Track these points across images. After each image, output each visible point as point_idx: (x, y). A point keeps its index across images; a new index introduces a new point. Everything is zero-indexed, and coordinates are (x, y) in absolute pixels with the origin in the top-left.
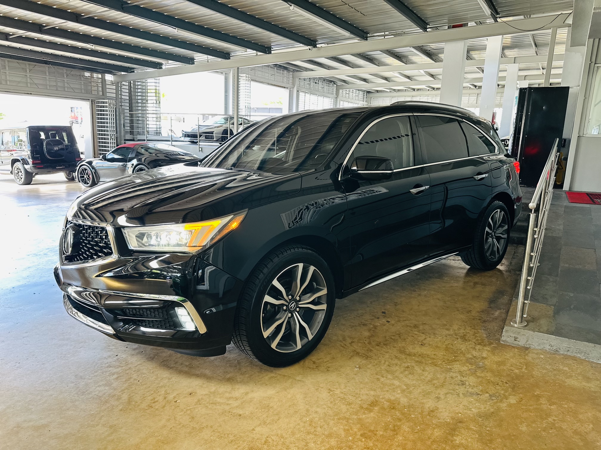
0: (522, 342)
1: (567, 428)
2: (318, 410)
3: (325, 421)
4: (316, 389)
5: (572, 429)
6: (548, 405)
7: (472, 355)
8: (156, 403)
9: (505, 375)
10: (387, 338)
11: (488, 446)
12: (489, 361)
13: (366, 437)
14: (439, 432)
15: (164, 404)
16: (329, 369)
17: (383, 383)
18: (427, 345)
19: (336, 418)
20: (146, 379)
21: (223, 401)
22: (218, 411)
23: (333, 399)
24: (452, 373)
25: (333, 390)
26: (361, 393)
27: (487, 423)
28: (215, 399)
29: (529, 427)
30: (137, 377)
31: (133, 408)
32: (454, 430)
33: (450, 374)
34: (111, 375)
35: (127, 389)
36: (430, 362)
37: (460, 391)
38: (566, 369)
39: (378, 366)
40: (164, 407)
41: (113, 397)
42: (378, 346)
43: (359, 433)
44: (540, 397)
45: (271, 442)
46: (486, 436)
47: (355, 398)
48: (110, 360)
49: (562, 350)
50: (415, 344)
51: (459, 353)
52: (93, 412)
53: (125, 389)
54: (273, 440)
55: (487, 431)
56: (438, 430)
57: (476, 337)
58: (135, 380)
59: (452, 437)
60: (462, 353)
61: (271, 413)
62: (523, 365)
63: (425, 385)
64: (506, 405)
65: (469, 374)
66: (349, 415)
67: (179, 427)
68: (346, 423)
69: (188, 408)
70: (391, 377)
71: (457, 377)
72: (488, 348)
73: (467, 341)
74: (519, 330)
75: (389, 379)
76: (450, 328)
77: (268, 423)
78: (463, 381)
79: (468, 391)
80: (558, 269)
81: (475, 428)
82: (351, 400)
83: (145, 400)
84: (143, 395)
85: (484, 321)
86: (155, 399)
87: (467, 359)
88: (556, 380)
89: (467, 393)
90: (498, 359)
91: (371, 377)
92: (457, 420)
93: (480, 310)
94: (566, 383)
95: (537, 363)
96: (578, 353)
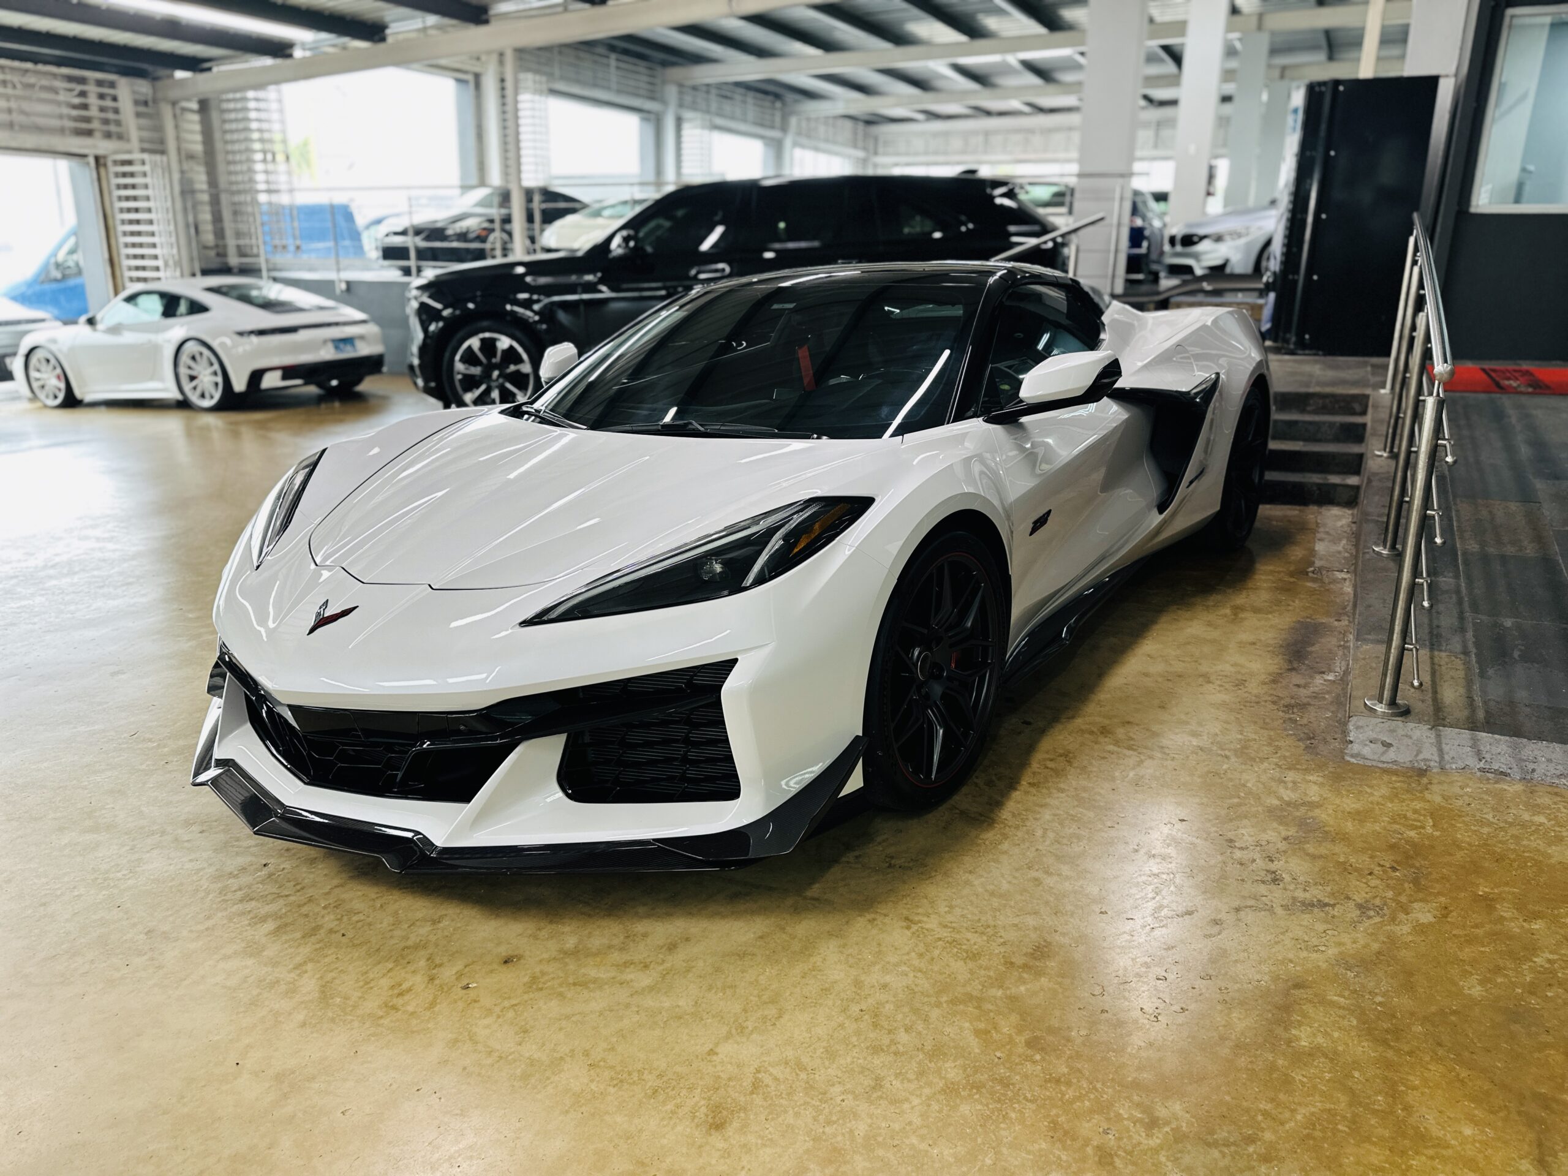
0: (1404, 755)
2: (888, 978)
3: (916, 1011)
4: (869, 921)
6: (1521, 920)
7: (1280, 798)
8: (406, 998)
9: (1384, 846)
10: (1035, 765)
11: (1390, 1047)
12: (1331, 812)
13: (1043, 1049)
14: (1246, 1017)
15: (431, 998)
16: (893, 862)
17: (1055, 891)
19: (944, 999)
20: (366, 928)
21: (609, 975)
22: (598, 1004)
23: (922, 945)
25: (916, 918)
26: (1000, 923)
27: (1372, 984)
28: (583, 970)
29: (1489, 985)
31: (338, 1015)
32: (1286, 1009)
34: (256, 924)
35: (311, 960)
37: (1274, 899)
38: (1541, 819)
39: (1027, 844)
40: (433, 1004)
41: (272, 987)
43: (1021, 1039)
44: (1492, 900)
45: (770, 1083)
46: (1380, 1019)
47: (985, 938)
48: (245, 879)
49: (1515, 768)
51: (1243, 794)
52: (218, 1037)
53: (305, 962)
54: (776, 1079)
55: (1380, 1004)
56: (1240, 1013)
57: (1278, 748)
58: (331, 931)
59: (1286, 1029)
60: (1250, 793)
61: (752, 998)
62: (1425, 816)
64: (1409, 931)
65: (1285, 851)
66: (981, 987)
67: (489, 1061)
68: (976, 1012)
69: (506, 1003)
71: (1254, 861)
72: (1318, 776)
73: (1255, 761)
74: (1389, 724)
75: (1067, 878)
76: (1201, 729)
77: (750, 1028)
78: (1274, 872)
79: (1294, 898)
80: (1456, 560)
81: (1342, 999)
82: (975, 944)
83: (371, 988)
84: (362, 975)
85: (1286, 707)
86: (400, 985)
87: (1269, 811)
88: (1524, 852)
89: (1294, 904)
90: (1354, 805)
91: (1017, 875)
92: (1288, 980)
93: (1269, 678)
94: (1552, 857)
95: (1458, 810)
96: (1562, 775)
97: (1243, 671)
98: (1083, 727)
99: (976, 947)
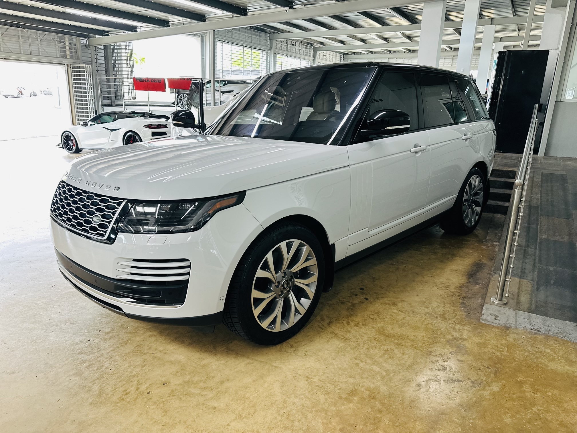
0: (502, 321)
1: (552, 419)
2: (296, 400)
3: (303, 414)
4: (294, 377)
5: (557, 420)
6: (532, 392)
7: (453, 336)
8: (128, 396)
9: (487, 358)
10: (366, 317)
12: (470, 342)
14: (421, 425)
15: (136, 396)
16: (307, 353)
17: (362, 369)
18: (406, 324)
19: (314, 410)
20: (119, 367)
21: (198, 392)
22: (192, 403)
23: (310, 388)
24: (432, 357)
25: (311, 377)
26: (340, 381)
27: (470, 415)
28: (190, 389)
29: (514, 418)
30: (109, 364)
31: (103, 401)
32: (436, 422)
33: (431, 358)
34: (82, 363)
35: (98, 379)
36: (410, 344)
37: (441, 377)
38: (549, 351)
39: (357, 349)
40: (136, 399)
41: (83, 388)
42: (357, 326)
43: (338, 428)
44: (523, 383)
46: (470, 429)
47: (334, 386)
49: (543, 329)
50: (394, 323)
51: (439, 333)
53: (96, 379)
55: (471, 423)
56: (419, 423)
57: (456, 315)
58: (107, 368)
60: (442, 333)
61: (246, 405)
62: (505, 346)
63: (405, 370)
64: (489, 394)
65: (450, 358)
66: (328, 406)
67: (151, 422)
68: (325, 415)
69: (161, 400)
70: (370, 362)
71: (438, 361)
72: (469, 327)
73: (447, 320)
74: (499, 308)
75: (368, 364)
76: (429, 305)
77: (243, 417)
78: (444, 366)
79: (449, 377)
80: (536, 241)
81: (458, 420)
82: (329, 389)
83: (117, 391)
84: (114, 386)
85: (463, 298)
86: (127, 391)
87: (447, 341)
88: (539, 364)
89: (448, 380)
90: (479, 341)
91: (350, 361)
92: (440, 411)
93: (459, 285)
94: (549, 367)
95: (518, 345)
96: (560, 333)
97: (450, 282)
98: (386, 302)
99: (330, 390)
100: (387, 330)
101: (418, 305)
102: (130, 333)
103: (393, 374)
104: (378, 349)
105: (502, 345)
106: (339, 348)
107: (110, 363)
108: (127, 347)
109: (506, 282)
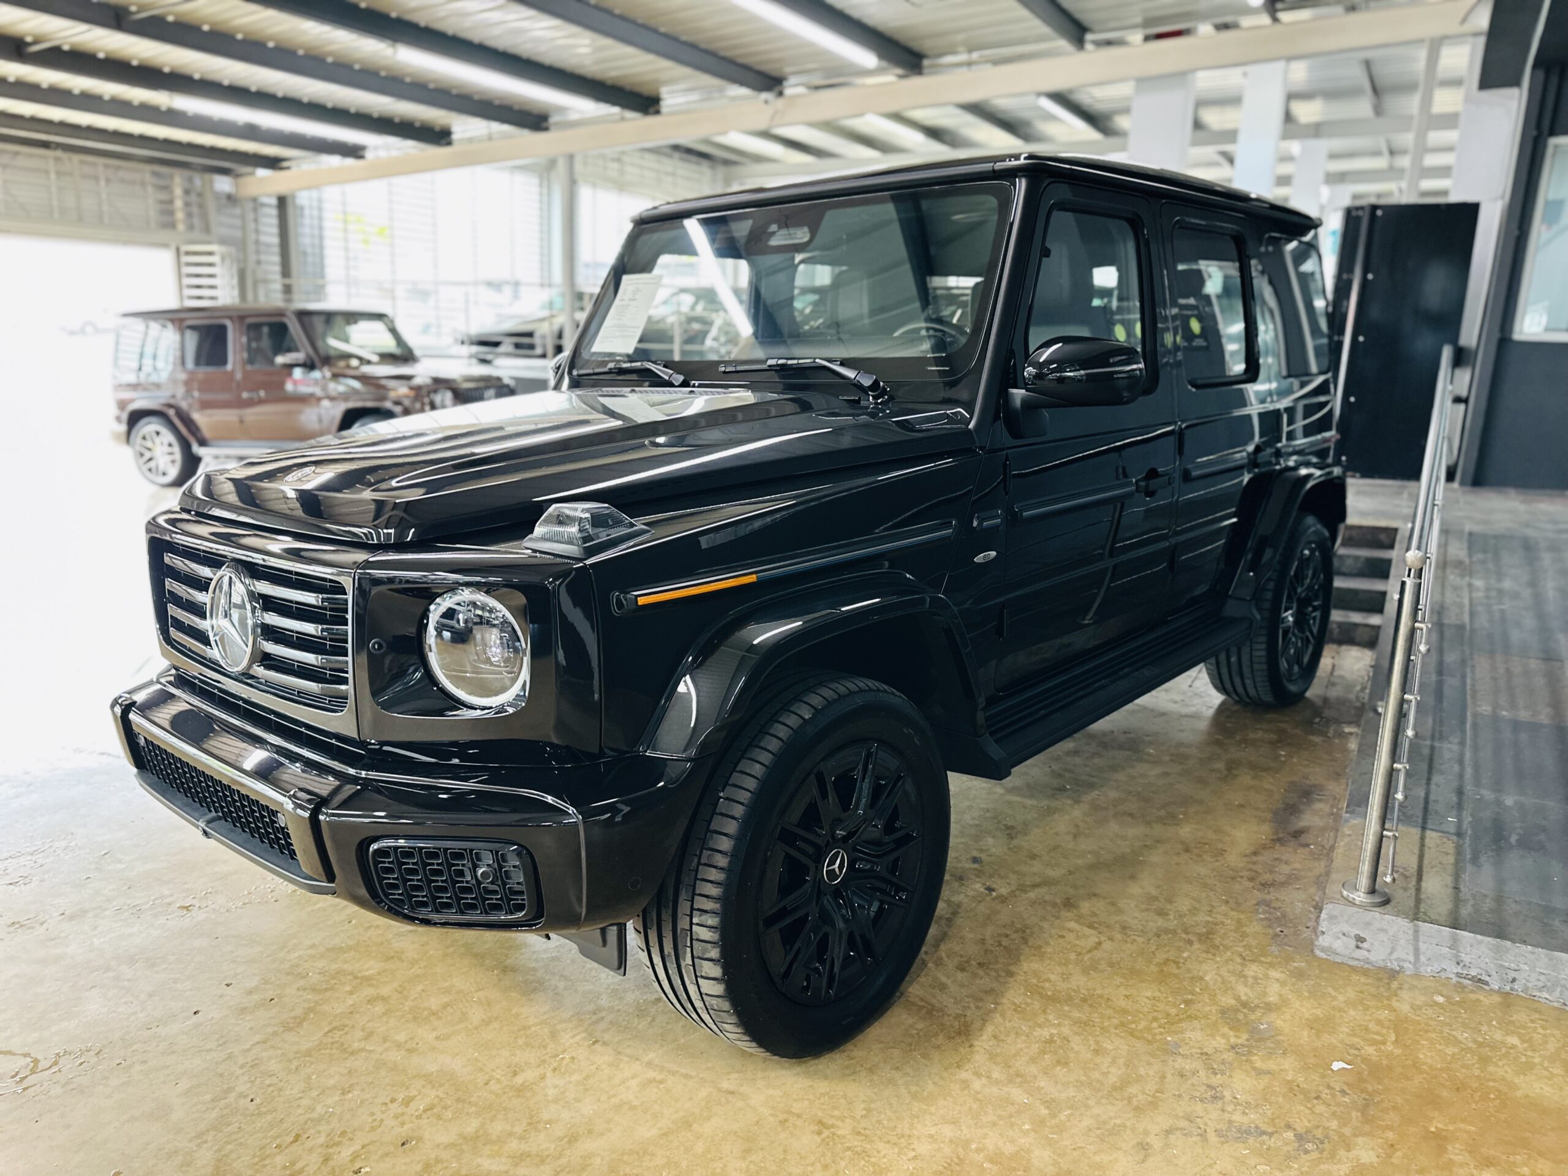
0: (1377, 953)
4: (781, 1122)
6: (1472, 1166)
7: (1237, 998)
10: (989, 941)
12: (1288, 1016)
17: (980, 1096)
18: (1103, 963)
20: (275, 1094)
21: (504, 1168)
23: (829, 1154)
24: (1180, 1059)
25: (830, 1123)
26: (916, 1133)
28: (479, 1160)
30: (249, 1085)
33: (1176, 1064)
34: (171, 1082)
35: (214, 1127)
36: (1115, 1021)
37: (1209, 1122)
38: (1514, 1040)
39: (962, 1038)
41: (170, 1158)
42: (963, 970)
44: (1445, 1139)
47: (896, 1150)
48: (173, 1029)
49: (1495, 976)
50: (1068, 961)
51: (1198, 990)
53: (208, 1131)
57: (1244, 935)
58: (242, 1096)
60: (1206, 989)
62: (1389, 1028)
63: (1104, 1101)
65: (1230, 1064)
70: (1002, 1077)
71: (1195, 1072)
72: (1282, 972)
73: (1218, 950)
74: (1367, 916)
75: (997, 1082)
76: (1169, 906)
78: (1215, 1088)
79: (1230, 1122)
80: (1463, 722)
82: (884, 1157)
83: (266, 1165)
84: (259, 1150)
85: (1263, 885)
86: (293, 1164)
87: (1223, 1012)
88: (1489, 1080)
89: (1229, 1129)
90: (1314, 1011)
93: (1252, 849)
94: (1519, 1089)
95: (1426, 1024)
96: (1543, 987)
97: (1225, 840)
98: (1047, 898)
99: (885, 1160)
100: (1048, 980)
101: (1136, 906)
102: (314, 990)
103: (1069, 1112)
104: (1024, 1038)
105: (1379, 1022)
106: (912, 1036)
107: (252, 1081)
108: (302, 1032)
109: (1384, 839)
